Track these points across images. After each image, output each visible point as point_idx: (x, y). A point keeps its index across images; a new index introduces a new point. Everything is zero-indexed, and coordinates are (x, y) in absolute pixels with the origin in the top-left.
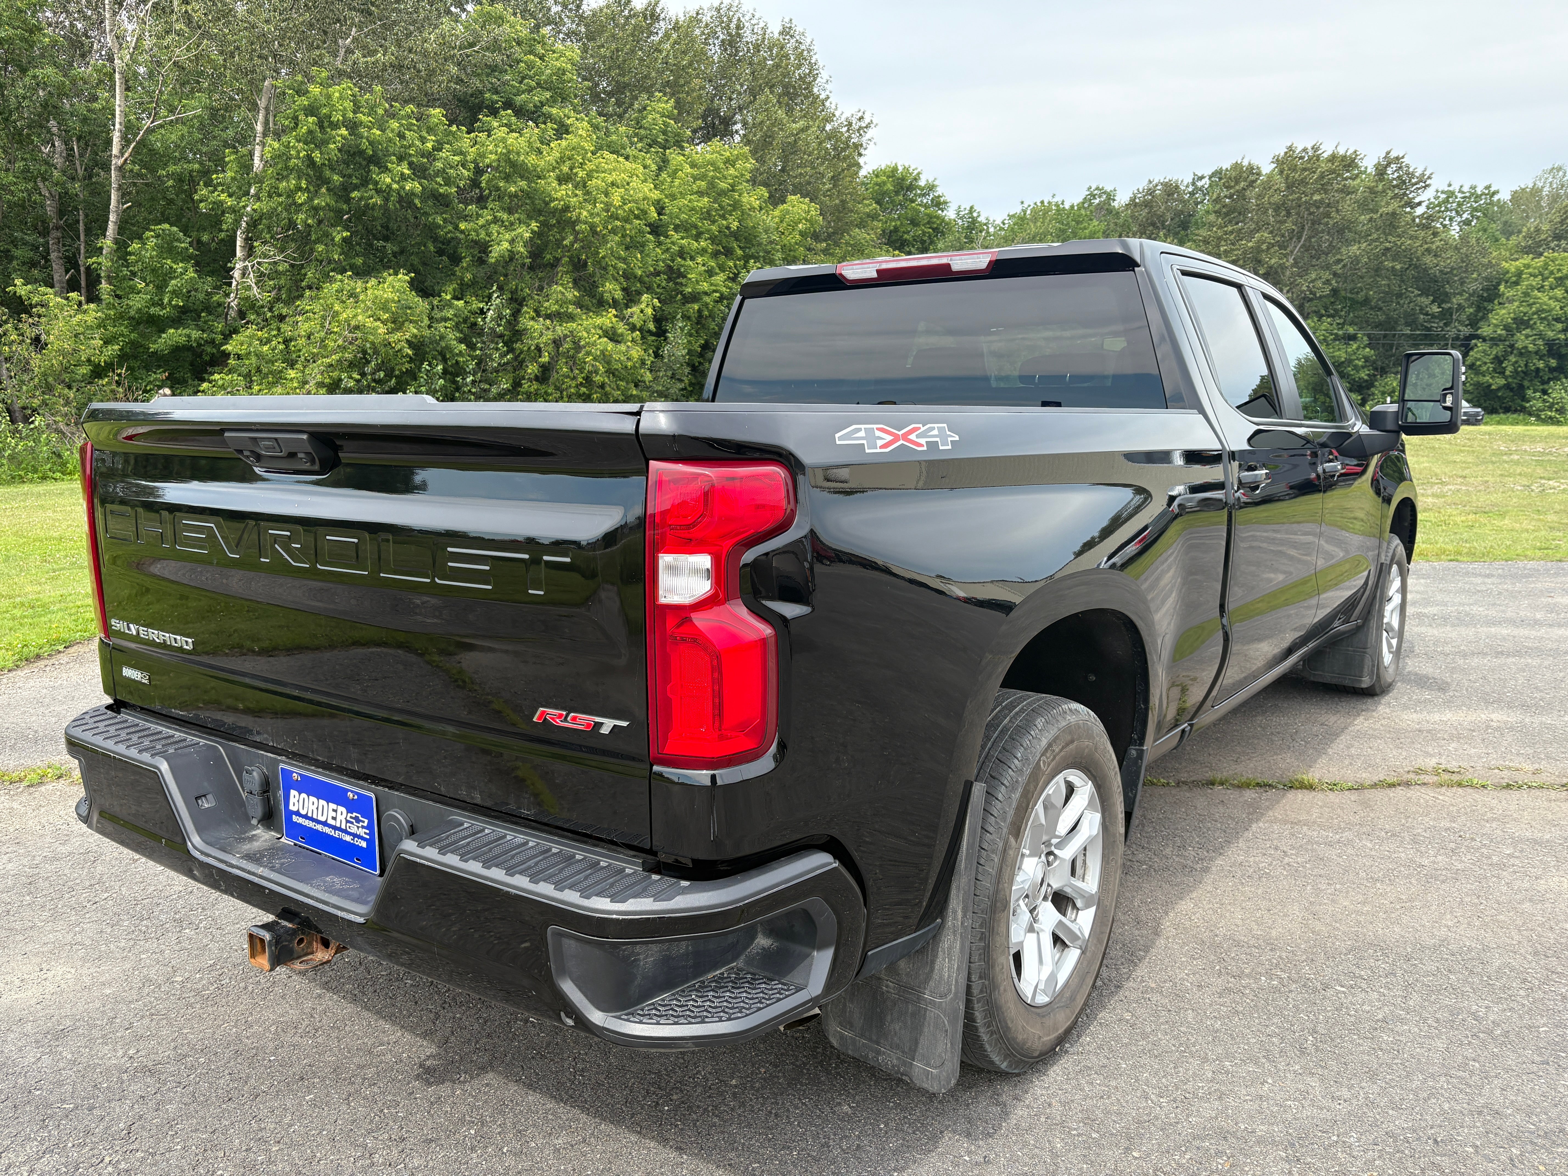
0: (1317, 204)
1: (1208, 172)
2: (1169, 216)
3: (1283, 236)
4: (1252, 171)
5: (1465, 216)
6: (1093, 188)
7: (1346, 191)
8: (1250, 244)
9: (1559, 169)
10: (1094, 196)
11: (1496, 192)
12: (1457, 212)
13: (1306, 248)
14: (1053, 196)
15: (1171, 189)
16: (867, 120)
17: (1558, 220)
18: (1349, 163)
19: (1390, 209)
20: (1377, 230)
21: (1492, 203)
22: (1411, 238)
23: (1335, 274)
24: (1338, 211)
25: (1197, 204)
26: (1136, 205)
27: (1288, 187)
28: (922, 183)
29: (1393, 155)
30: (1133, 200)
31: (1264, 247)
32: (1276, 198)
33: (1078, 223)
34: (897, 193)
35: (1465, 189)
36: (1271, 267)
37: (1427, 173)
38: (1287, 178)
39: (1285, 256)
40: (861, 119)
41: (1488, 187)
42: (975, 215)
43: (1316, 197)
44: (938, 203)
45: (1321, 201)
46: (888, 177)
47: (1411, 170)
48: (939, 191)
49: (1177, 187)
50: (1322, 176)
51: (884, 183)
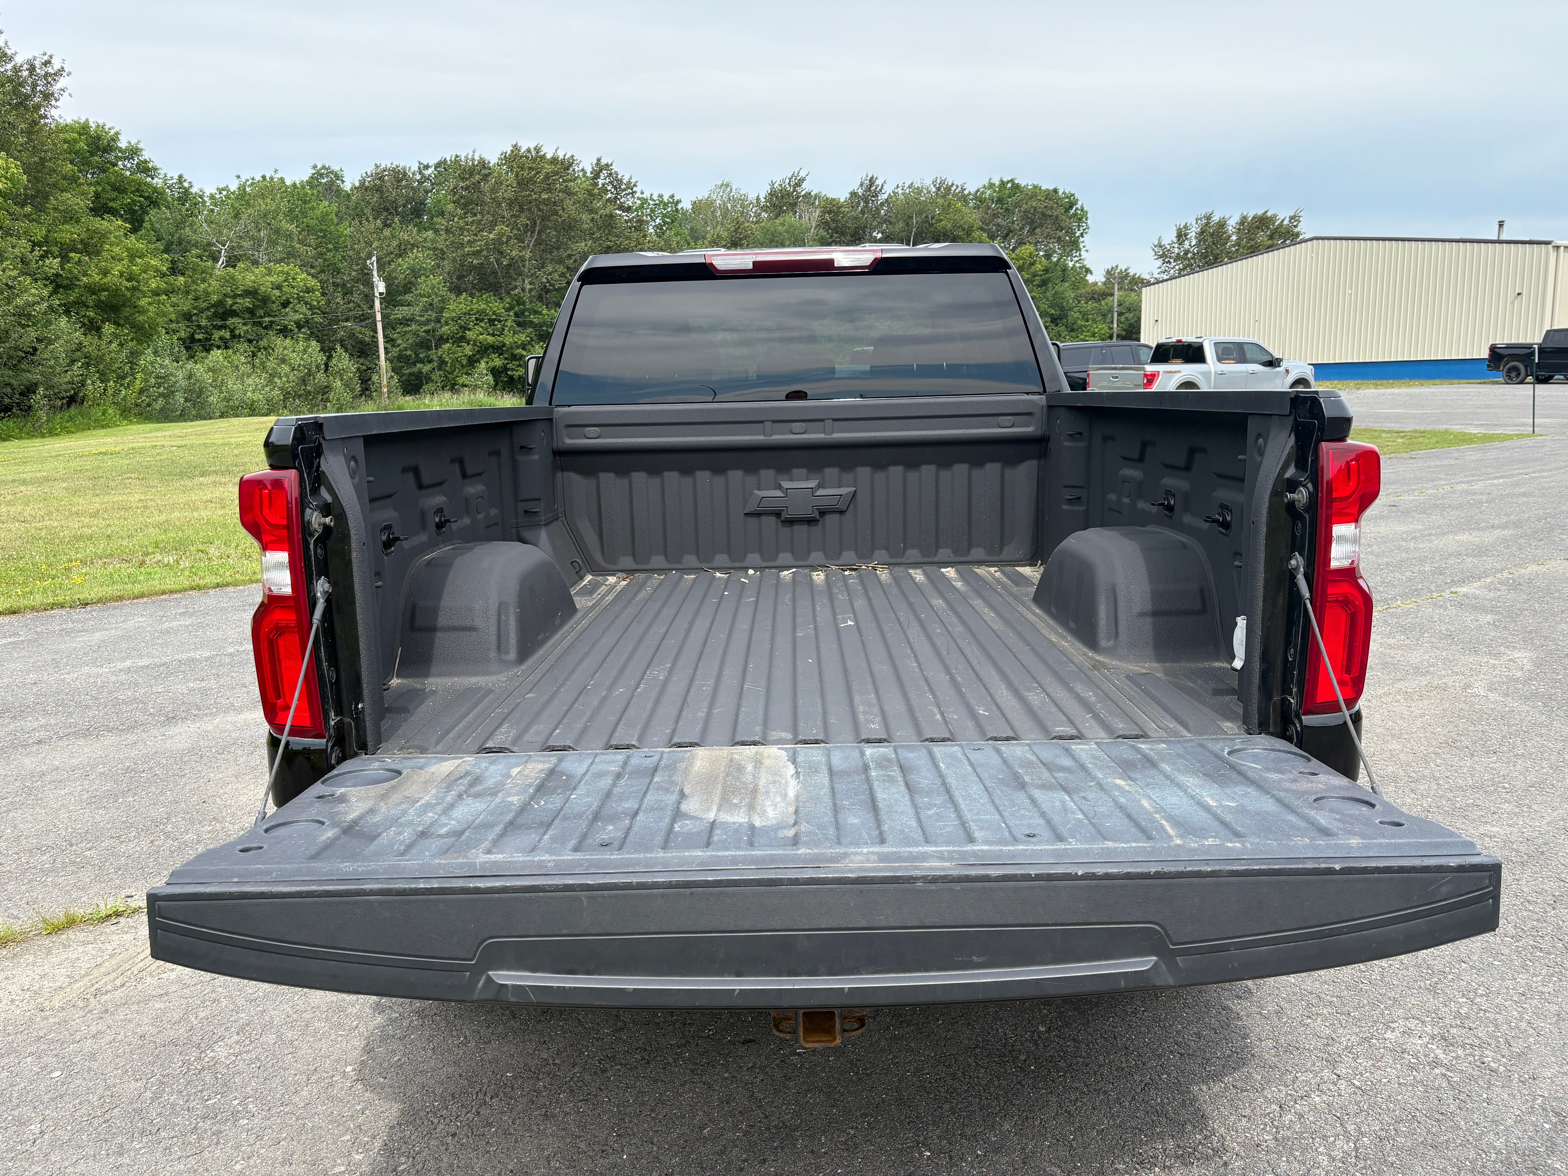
0: (546, 202)
1: (432, 162)
2: (401, 202)
3: (519, 229)
4: (483, 164)
5: (658, 221)
6: (319, 167)
7: (568, 192)
8: (491, 236)
9: (727, 185)
10: (322, 175)
11: (679, 202)
12: (651, 217)
13: (538, 243)
14: (276, 172)
15: (399, 176)
16: (56, 65)
17: (733, 229)
18: (564, 166)
19: (607, 211)
20: (599, 229)
21: (677, 210)
22: (628, 238)
23: (568, 268)
24: (563, 209)
25: (427, 192)
26: (366, 189)
27: (518, 184)
28: (123, 144)
29: (604, 162)
30: (362, 183)
31: (504, 239)
32: (510, 194)
33: (305, 202)
34: (92, 154)
35: (655, 197)
36: (513, 259)
37: (633, 181)
38: (517, 176)
39: (524, 248)
40: (47, 63)
41: (672, 197)
42: (186, 185)
43: (545, 196)
44: (145, 168)
45: (549, 199)
46: (80, 134)
47: (619, 177)
48: (146, 155)
49: (405, 174)
50: (547, 177)
51: (75, 141)
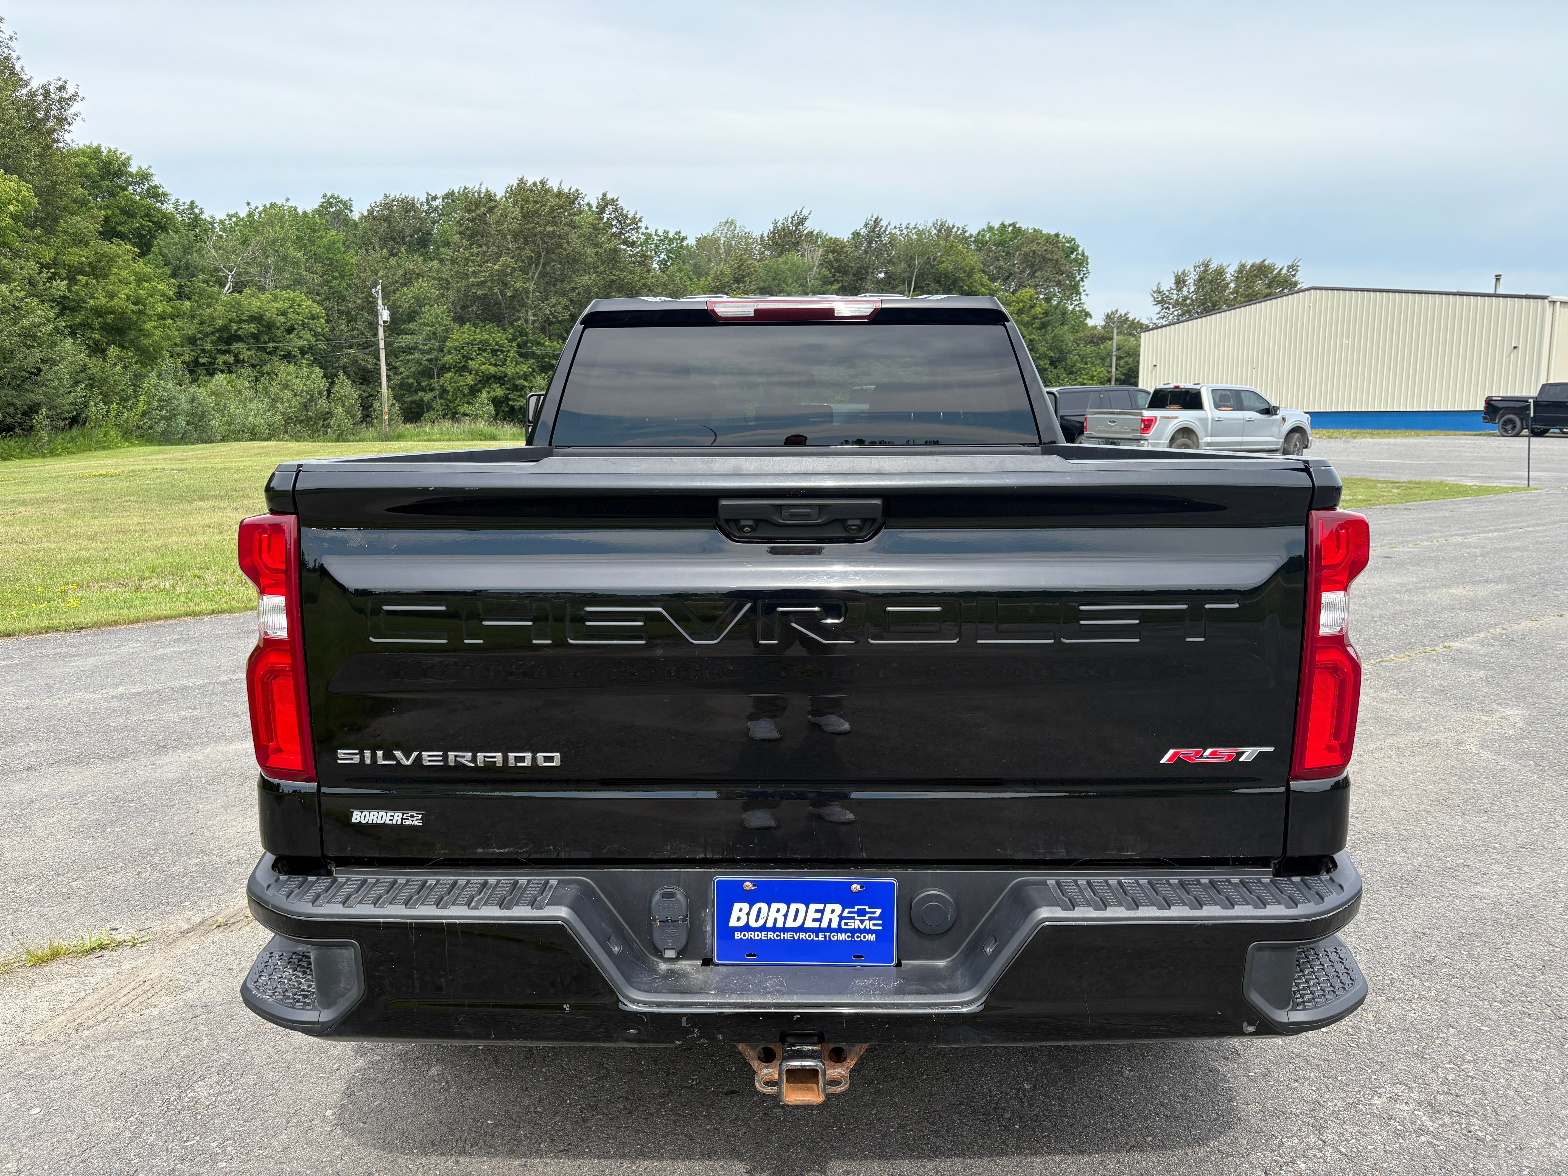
0: (551, 235)
1: (440, 193)
2: (408, 232)
3: (523, 261)
4: (489, 197)
5: (662, 256)
6: (328, 196)
7: (573, 225)
8: (496, 267)
9: (732, 223)
10: (331, 205)
11: (684, 238)
12: (656, 252)
13: (543, 275)
14: (287, 200)
15: (407, 206)
16: (71, 90)
17: (736, 266)
18: (571, 199)
19: (612, 245)
20: (603, 263)
21: (682, 247)
22: (631, 272)
23: (572, 301)
24: (568, 243)
25: (434, 223)
26: (374, 218)
27: (523, 217)
28: (133, 169)
29: (609, 197)
30: (371, 212)
31: (509, 270)
32: (515, 226)
33: (314, 231)
34: (102, 178)
35: (660, 233)
36: (517, 291)
37: (638, 216)
38: (522, 208)
39: (528, 280)
40: (61, 88)
41: (679, 233)
42: (197, 211)
43: (549, 229)
44: (155, 193)
45: (553, 232)
46: (91, 158)
47: (625, 212)
48: (156, 181)
49: (413, 205)
50: (552, 210)
51: (86, 165)
